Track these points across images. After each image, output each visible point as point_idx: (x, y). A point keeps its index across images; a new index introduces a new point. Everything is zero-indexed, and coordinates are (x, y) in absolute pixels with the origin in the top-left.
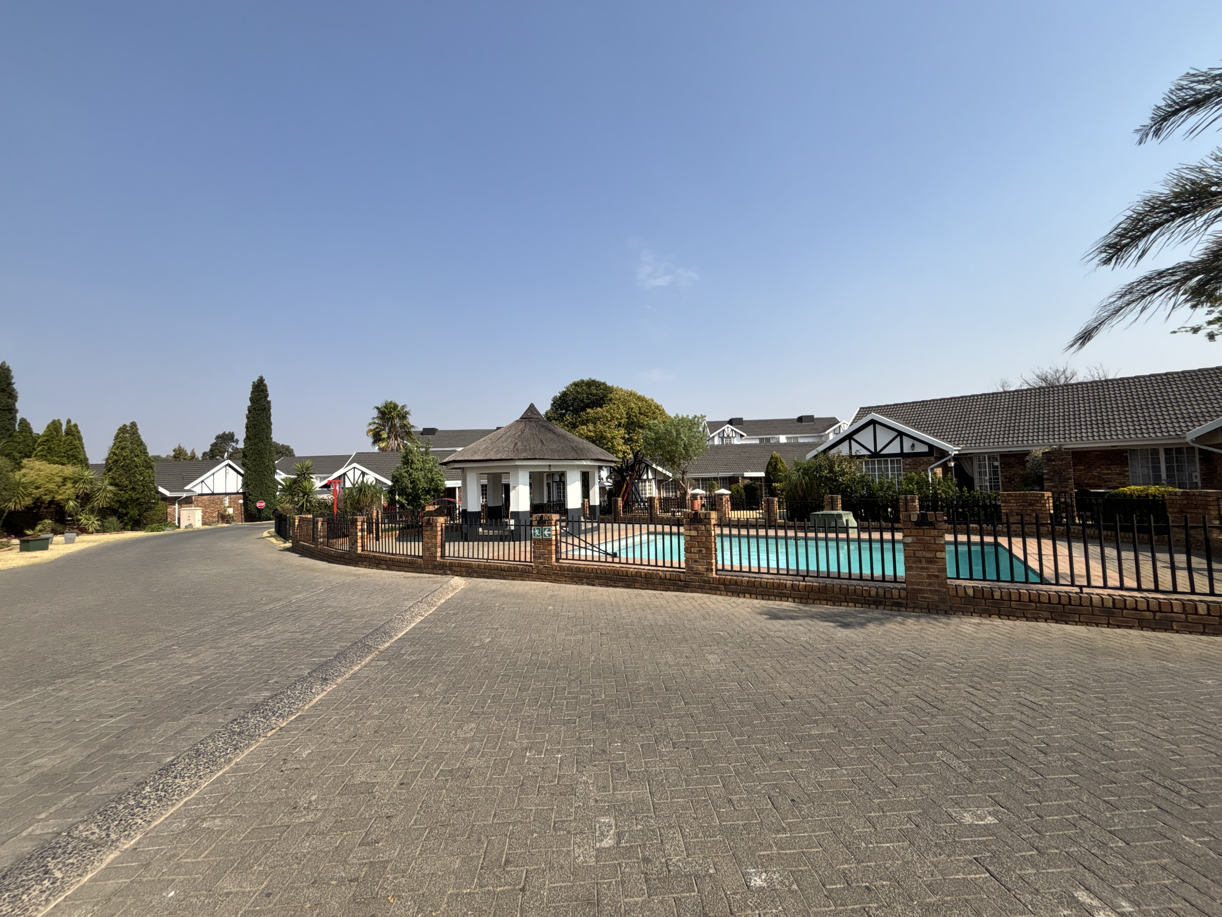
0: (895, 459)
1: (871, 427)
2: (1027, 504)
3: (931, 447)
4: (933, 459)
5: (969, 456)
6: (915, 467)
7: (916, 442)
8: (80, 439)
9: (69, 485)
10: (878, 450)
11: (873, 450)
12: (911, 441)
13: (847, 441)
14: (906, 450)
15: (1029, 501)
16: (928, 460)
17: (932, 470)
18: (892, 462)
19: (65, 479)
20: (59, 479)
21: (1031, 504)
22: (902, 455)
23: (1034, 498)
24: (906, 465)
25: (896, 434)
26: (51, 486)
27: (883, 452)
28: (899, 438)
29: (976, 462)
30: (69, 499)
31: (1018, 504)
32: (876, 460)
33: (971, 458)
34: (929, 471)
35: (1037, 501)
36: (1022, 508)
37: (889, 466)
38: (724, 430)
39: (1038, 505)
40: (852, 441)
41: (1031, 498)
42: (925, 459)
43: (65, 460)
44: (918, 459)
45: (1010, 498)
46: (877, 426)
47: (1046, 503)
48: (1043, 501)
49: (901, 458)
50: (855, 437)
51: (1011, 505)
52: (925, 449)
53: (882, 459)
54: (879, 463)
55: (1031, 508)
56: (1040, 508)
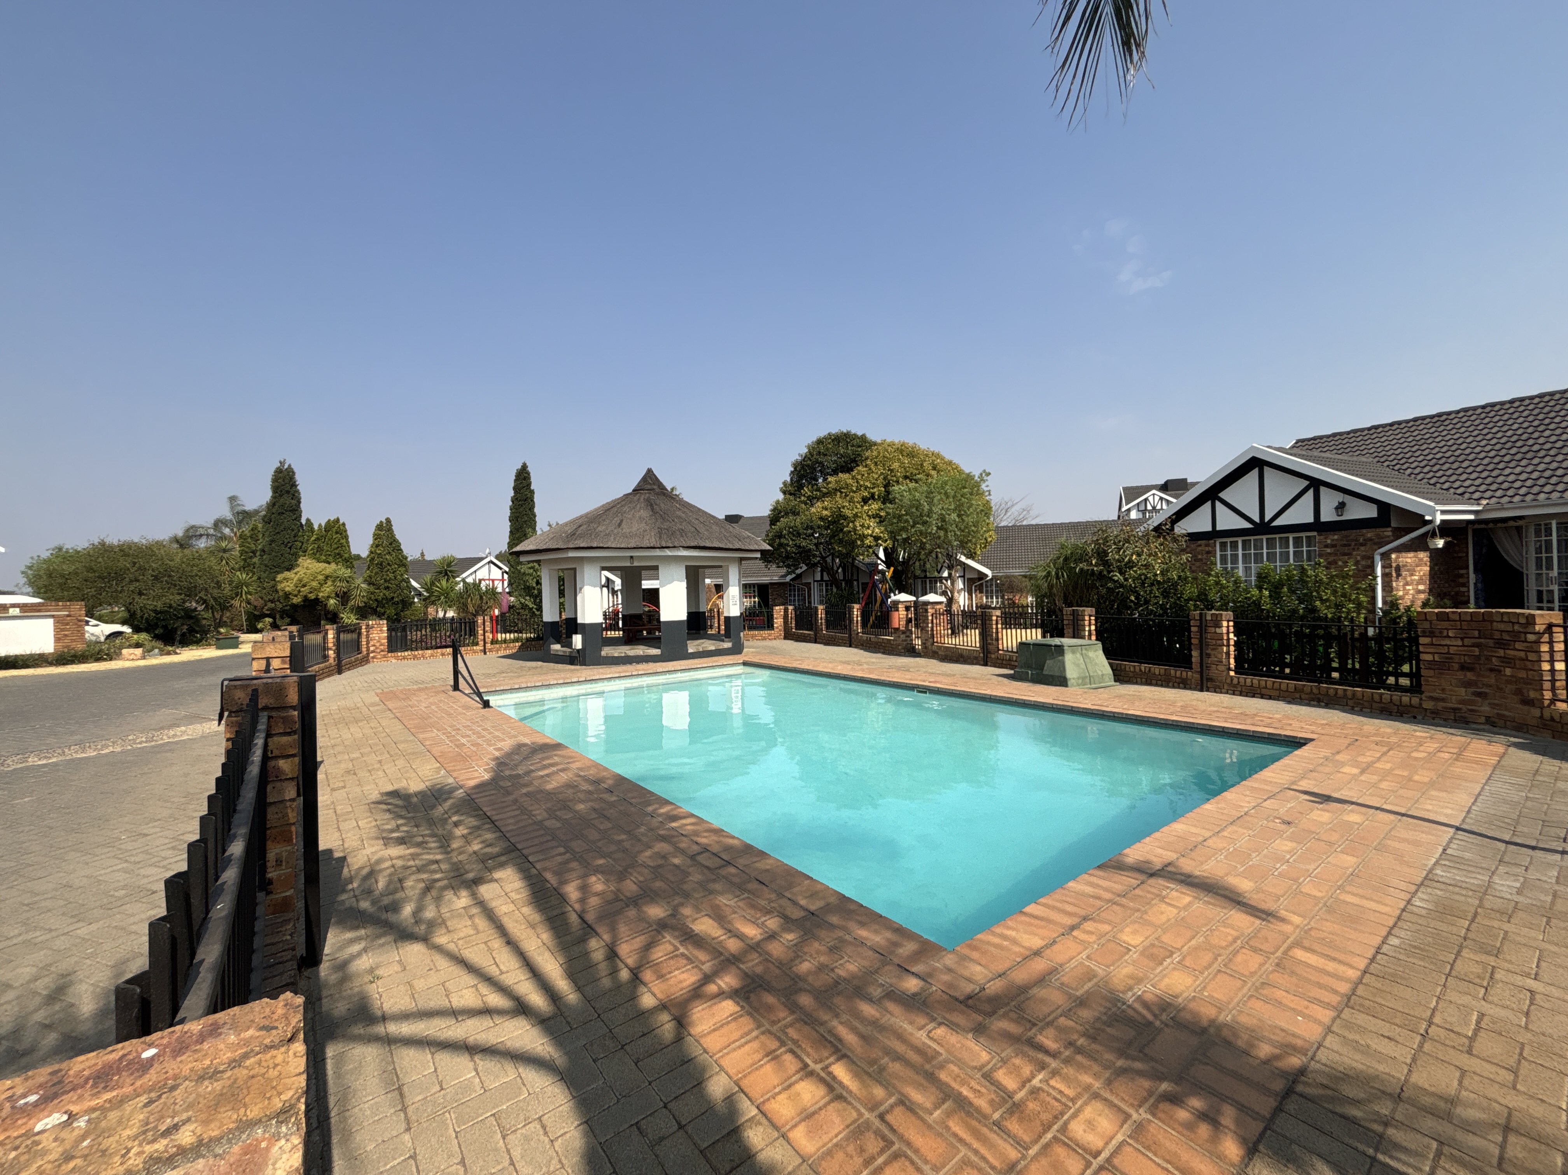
0: (1304, 535)
1: (1255, 472)
2: (1491, 642)
3: (1384, 508)
4: (1388, 532)
5: (1512, 523)
6: (1346, 550)
7: (1348, 499)
8: (346, 537)
9: (329, 583)
10: (1267, 518)
11: (1257, 519)
12: (1339, 497)
13: (1208, 505)
14: (1328, 515)
15: (1497, 635)
16: (1378, 536)
17: (1385, 556)
18: (1298, 542)
19: (327, 577)
20: (321, 577)
21: (1501, 644)
22: (1318, 526)
23: (1509, 628)
24: (1326, 546)
25: (1306, 483)
26: (315, 584)
27: (1277, 523)
28: (1311, 493)
29: (1531, 538)
30: (329, 597)
31: (1467, 642)
32: (1264, 537)
33: (1519, 529)
34: (1377, 558)
35: (1517, 636)
36: (1476, 651)
37: (1291, 549)
38: (1146, 500)
39: (1518, 645)
40: (1218, 504)
41: (1502, 626)
42: (1370, 534)
43: (331, 559)
44: (1353, 534)
45: (1445, 624)
46: (1266, 469)
47: (1538, 642)
48: (1531, 637)
49: (1315, 533)
50: (1222, 495)
51: (1447, 642)
52: (1371, 512)
53: (1277, 536)
54: (1271, 544)
55: (1501, 653)
56: (1522, 654)
